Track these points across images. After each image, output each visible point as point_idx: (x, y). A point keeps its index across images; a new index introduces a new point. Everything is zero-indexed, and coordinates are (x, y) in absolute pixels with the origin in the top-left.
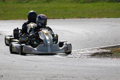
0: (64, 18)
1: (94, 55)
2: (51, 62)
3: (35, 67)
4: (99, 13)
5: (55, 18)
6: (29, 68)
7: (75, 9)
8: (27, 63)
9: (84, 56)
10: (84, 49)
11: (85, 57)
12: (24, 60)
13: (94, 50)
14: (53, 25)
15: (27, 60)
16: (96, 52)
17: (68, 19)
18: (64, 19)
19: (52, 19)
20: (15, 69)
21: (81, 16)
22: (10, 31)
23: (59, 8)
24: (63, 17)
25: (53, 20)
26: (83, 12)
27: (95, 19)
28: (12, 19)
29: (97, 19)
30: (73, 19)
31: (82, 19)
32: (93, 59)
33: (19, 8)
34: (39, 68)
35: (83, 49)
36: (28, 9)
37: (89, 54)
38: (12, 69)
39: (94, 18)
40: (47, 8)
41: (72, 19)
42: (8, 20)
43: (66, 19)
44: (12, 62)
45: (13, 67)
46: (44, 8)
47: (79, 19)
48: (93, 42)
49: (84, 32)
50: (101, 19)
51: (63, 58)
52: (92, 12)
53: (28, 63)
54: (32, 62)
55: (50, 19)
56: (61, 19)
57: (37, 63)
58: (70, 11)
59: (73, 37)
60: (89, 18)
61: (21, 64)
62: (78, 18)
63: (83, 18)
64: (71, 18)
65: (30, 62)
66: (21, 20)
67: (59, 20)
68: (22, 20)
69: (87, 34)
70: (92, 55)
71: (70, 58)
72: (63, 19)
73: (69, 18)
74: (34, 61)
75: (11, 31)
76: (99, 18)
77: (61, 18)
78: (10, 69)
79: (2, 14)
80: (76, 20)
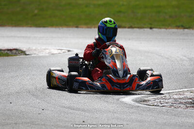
0: (152, 26)
5: (133, 26)
7: (176, 10)
9: (181, 103)
10: (181, 90)
12: (64, 107)
14: (129, 39)
15: (69, 108)
17: (160, 30)
18: (151, 28)
19: (129, 28)
21: (184, 25)
22: (45, 49)
25: (130, 30)
30: (168, 30)
33: (70, 4)
35: (179, 90)
36: (87, 6)
37: (191, 100)
40: (123, 5)
41: (166, 29)
42: (44, 27)
43: (154, 29)
44: (41, 111)
47: (181, 31)
49: (185, 56)
53: (70, 113)
55: (125, 27)
56: (146, 29)
58: (165, 13)
59: (164, 66)
63: (188, 28)
64: (164, 28)
66: (68, 29)
67: (142, 30)
68: (71, 29)
71: (153, 107)
72: (149, 30)
73: (160, 28)
75: (47, 49)
77: (146, 28)
79: (36, 15)
80: (173, 33)
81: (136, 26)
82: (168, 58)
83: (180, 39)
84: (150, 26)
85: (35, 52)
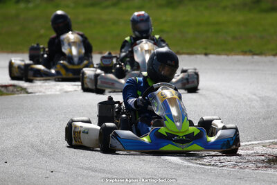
0: (208, 51)
1: (276, 160)
5: (181, 51)
8: (87, 178)
9: (249, 161)
10: (250, 143)
11: (250, 165)
12: (82, 168)
15: (89, 169)
17: (218, 57)
18: (206, 54)
21: (253, 50)
22: (55, 85)
23: (199, 24)
24: (206, 49)
26: (262, 38)
30: (230, 57)
31: (256, 57)
35: (247, 143)
36: (114, 24)
37: (263, 157)
40: (166, 21)
41: (228, 55)
43: (211, 56)
47: (248, 58)
49: (255, 95)
51: (188, 167)
53: (91, 176)
56: (198, 56)
61: (70, 180)
62: (244, 53)
63: (260, 54)
65: (97, 174)
67: (193, 57)
69: (263, 99)
70: (270, 161)
71: (209, 167)
72: (202, 57)
73: (219, 54)
75: (58, 85)
77: (199, 54)
80: (238, 61)
81: (184, 51)
82: (230, 98)
83: (247, 70)
84: (204, 51)
85: (40, 89)
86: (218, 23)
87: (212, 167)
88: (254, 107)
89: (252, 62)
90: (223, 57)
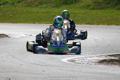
1: (102, 62)
2: (59, 67)
3: (42, 71)
4: (108, 20)
6: (36, 72)
7: (84, 15)
8: (34, 67)
10: (92, 56)
11: (93, 63)
12: (32, 64)
13: (101, 57)
15: (34, 64)
16: (104, 59)
20: (23, 72)
21: (90, 23)
22: (18, 34)
26: (92, 19)
27: (104, 25)
28: (20, 22)
29: (106, 26)
31: (91, 25)
32: (100, 66)
33: (28, 12)
34: (46, 73)
35: (91, 56)
36: (37, 13)
37: (97, 61)
38: (20, 72)
39: (102, 25)
40: (56, 12)
41: (80, 24)
44: (20, 66)
45: (21, 70)
46: (53, 13)
47: (88, 26)
48: (101, 49)
50: (110, 26)
51: (71, 64)
52: (101, 19)
53: (36, 67)
54: (40, 66)
57: (44, 67)
58: (79, 17)
60: (98, 25)
61: (28, 68)
62: (87, 24)
65: (38, 66)
66: (29, 24)
68: (31, 24)
69: (95, 40)
70: (100, 62)
73: (78, 24)
74: (42, 65)
76: (107, 25)
78: (17, 72)
79: (11, 17)
85: (13, 36)
86: (75, 13)
87: (79, 64)
88: (92, 43)
89: (90, 27)
90: (79, 25)
